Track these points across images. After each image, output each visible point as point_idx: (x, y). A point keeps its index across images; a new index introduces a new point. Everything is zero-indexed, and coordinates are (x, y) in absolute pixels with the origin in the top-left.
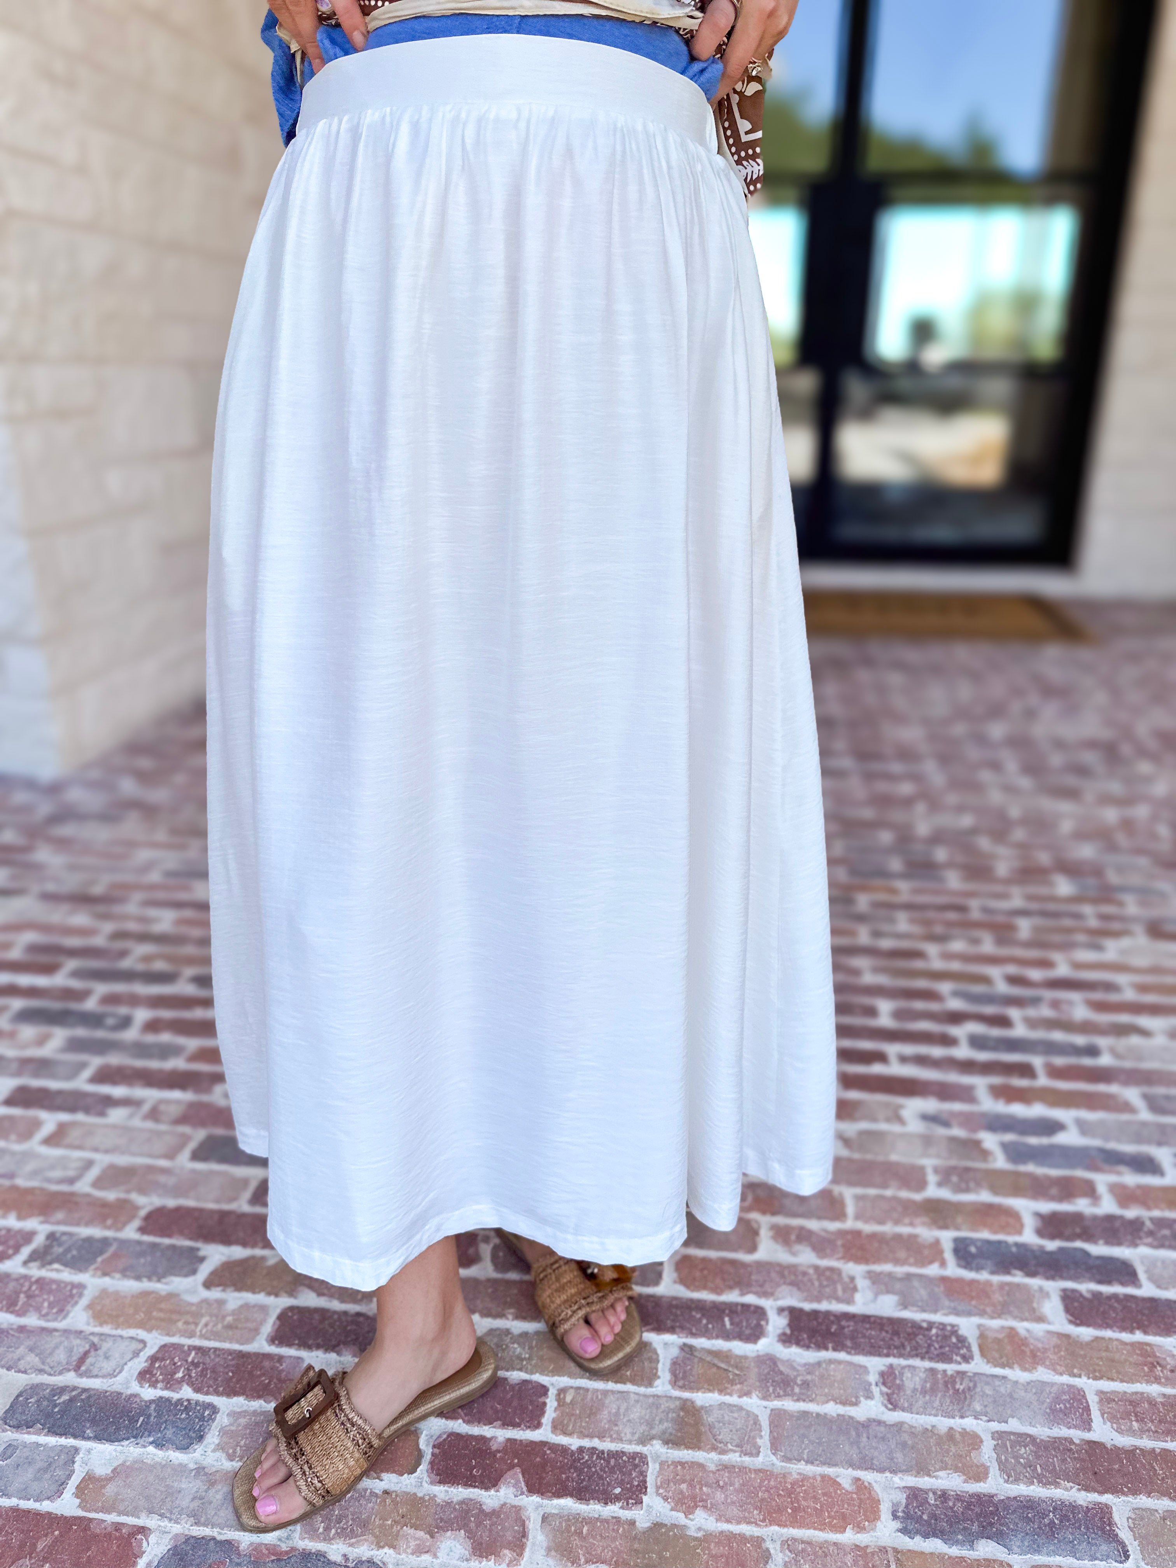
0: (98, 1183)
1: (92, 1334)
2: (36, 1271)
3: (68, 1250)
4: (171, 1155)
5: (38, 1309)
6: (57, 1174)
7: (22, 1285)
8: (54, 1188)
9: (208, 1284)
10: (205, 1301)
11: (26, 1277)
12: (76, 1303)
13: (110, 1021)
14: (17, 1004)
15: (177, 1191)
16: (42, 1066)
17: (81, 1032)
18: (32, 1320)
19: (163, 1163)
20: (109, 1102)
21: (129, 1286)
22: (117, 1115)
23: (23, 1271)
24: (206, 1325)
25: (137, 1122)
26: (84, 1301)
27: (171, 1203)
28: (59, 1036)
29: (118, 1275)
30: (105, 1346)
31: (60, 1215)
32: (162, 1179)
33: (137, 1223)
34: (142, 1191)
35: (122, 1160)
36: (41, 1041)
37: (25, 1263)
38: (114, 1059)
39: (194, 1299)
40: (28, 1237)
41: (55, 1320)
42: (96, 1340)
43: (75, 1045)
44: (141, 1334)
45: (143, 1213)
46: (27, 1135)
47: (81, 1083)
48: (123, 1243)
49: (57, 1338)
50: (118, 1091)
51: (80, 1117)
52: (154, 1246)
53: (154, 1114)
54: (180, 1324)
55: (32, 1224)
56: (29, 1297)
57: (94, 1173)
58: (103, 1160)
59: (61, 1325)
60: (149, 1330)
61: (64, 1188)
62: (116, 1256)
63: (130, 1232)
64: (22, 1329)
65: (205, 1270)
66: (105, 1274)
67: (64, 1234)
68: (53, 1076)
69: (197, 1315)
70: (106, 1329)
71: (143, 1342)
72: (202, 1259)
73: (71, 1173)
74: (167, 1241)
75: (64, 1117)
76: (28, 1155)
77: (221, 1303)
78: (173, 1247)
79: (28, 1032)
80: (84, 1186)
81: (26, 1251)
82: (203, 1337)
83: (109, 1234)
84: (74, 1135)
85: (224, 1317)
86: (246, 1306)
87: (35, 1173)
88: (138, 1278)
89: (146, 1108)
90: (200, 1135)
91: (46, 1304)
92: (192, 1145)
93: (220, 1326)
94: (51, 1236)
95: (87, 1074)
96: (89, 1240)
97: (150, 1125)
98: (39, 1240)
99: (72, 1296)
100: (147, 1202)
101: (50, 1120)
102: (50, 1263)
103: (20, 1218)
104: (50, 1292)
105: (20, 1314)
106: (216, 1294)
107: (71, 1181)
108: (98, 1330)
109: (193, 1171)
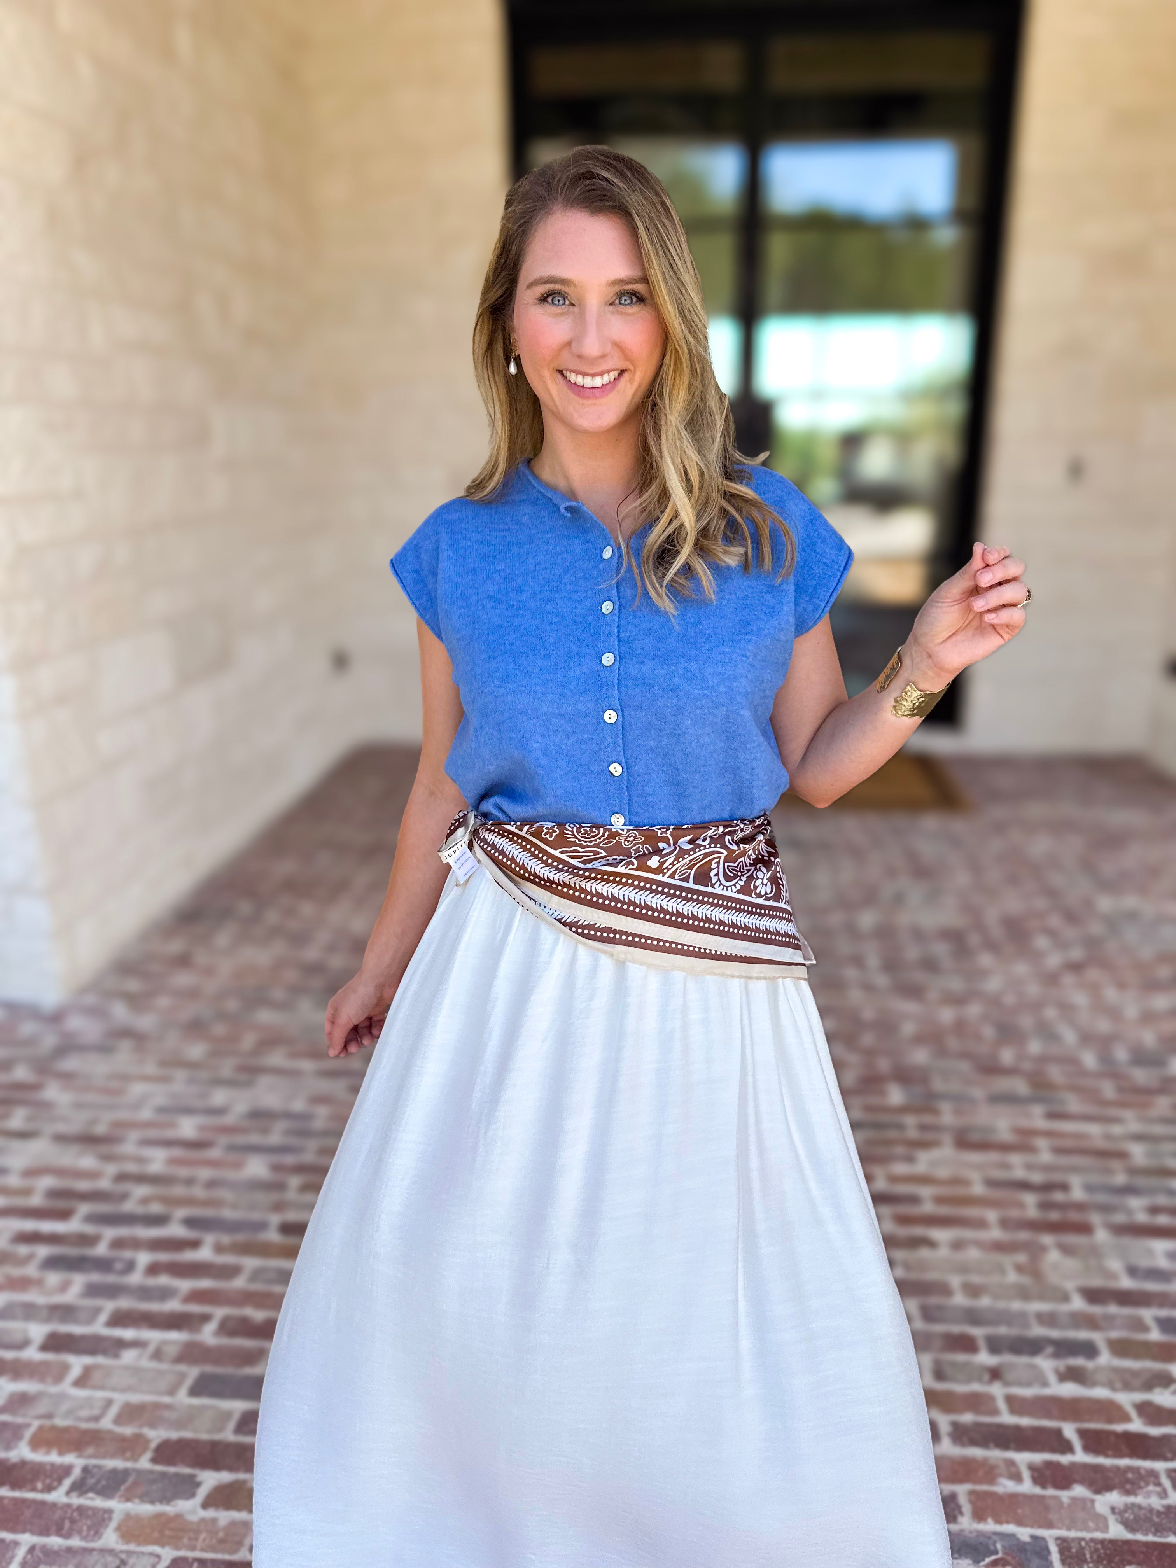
0: (119, 1420)
1: (122, 1552)
2: (76, 1500)
3: (99, 1481)
4: (172, 1392)
5: (80, 1532)
6: (85, 1413)
7: (66, 1512)
8: (84, 1426)
9: (205, 1505)
10: (203, 1520)
11: (69, 1506)
12: (107, 1526)
13: (119, 1266)
14: (43, 1251)
15: (179, 1425)
16: (65, 1312)
17: (96, 1277)
18: (76, 1542)
19: (166, 1399)
20: (121, 1344)
21: (146, 1509)
22: (129, 1356)
23: (65, 1500)
24: (204, 1540)
25: (146, 1363)
26: (114, 1524)
27: (174, 1435)
28: (79, 1281)
29: (137, 1501)
30: (132, 1561)
31: (90, 1450)
32: (167, 1414)
33: (149, 1455)
34: (152, 1425)
35: (136, 1398)
36: (64, 1287)
37: (68, 1493)
38: (125, 1303)
39: (193, 1518)
40: (67, 1470)
41: (92, 1540)
42: (123, 1556)
43: (93, 1291)
44: (157, 1549)
45: (153, 1445)
46: (59, 1378)
47: (99, 1328)
48: (139, 1472)
49: (95, 1556)
50: (128, 1334)
51: (100, 1360)
52: (163, 1475)
53: (157, 1355)
54: (185, 1541)
55: (69, 1459)
56: (73, 1521)
57: (114, 1411)
58: (120, 1398)
59: (97, 1544)
60: (163, 1546)
61: (91, 1426)
62: (135, 1484)
63: (144, 1463)
64: (69, 1550)
65: (202, 1492)
66: (128, 1500)
67: (95, 1466)
68: (76, 1321)
69: (198, 1532)
70: (132, 1547)
71: (158, 1556)
72: (198, 1484)
73: (96, 1412)
74: (172, 1470)
75: (88, 1360)
76: (62, 1397)
77: (214, 1521)
78: (177, 1475)
79: (53, 1278)
80: (106, 1423)
81: (67, 1483)
82: (203, 1550)
83: (129, 1465)
84: (97, 1376)
85: (217, 1533)
86: (233, 1523)
87: (69, 1413)
88: (152, 1502)
89: (151, 1348)
90: (193, 1372)
91: (85, 1528)
92: (189, 1382)
93: (214, 1541)
94: (86, 1470)
95: (103, 1318)
96: (114, 1471)
97: (154, 1365)
98: (77, 1473)
99: (104, 1520)
100: (156, 1435)
101: (77, 1363)
102: (86, 1492)
103: (61, 1453)
104: (88, 1517)
105: (67, 1536)
106: (210, 1513)
107: (97, 1419)
108: (125, 1547)
109: (191, 1407)
